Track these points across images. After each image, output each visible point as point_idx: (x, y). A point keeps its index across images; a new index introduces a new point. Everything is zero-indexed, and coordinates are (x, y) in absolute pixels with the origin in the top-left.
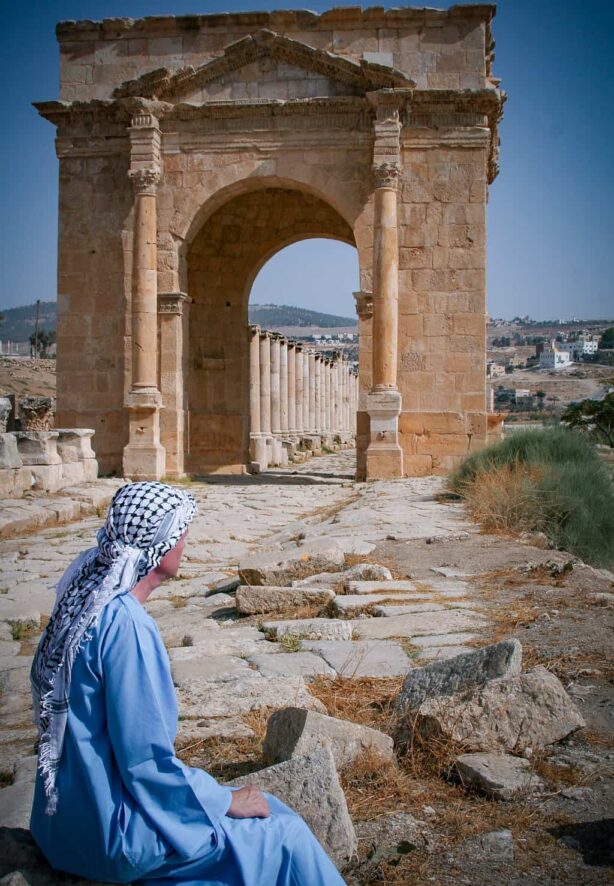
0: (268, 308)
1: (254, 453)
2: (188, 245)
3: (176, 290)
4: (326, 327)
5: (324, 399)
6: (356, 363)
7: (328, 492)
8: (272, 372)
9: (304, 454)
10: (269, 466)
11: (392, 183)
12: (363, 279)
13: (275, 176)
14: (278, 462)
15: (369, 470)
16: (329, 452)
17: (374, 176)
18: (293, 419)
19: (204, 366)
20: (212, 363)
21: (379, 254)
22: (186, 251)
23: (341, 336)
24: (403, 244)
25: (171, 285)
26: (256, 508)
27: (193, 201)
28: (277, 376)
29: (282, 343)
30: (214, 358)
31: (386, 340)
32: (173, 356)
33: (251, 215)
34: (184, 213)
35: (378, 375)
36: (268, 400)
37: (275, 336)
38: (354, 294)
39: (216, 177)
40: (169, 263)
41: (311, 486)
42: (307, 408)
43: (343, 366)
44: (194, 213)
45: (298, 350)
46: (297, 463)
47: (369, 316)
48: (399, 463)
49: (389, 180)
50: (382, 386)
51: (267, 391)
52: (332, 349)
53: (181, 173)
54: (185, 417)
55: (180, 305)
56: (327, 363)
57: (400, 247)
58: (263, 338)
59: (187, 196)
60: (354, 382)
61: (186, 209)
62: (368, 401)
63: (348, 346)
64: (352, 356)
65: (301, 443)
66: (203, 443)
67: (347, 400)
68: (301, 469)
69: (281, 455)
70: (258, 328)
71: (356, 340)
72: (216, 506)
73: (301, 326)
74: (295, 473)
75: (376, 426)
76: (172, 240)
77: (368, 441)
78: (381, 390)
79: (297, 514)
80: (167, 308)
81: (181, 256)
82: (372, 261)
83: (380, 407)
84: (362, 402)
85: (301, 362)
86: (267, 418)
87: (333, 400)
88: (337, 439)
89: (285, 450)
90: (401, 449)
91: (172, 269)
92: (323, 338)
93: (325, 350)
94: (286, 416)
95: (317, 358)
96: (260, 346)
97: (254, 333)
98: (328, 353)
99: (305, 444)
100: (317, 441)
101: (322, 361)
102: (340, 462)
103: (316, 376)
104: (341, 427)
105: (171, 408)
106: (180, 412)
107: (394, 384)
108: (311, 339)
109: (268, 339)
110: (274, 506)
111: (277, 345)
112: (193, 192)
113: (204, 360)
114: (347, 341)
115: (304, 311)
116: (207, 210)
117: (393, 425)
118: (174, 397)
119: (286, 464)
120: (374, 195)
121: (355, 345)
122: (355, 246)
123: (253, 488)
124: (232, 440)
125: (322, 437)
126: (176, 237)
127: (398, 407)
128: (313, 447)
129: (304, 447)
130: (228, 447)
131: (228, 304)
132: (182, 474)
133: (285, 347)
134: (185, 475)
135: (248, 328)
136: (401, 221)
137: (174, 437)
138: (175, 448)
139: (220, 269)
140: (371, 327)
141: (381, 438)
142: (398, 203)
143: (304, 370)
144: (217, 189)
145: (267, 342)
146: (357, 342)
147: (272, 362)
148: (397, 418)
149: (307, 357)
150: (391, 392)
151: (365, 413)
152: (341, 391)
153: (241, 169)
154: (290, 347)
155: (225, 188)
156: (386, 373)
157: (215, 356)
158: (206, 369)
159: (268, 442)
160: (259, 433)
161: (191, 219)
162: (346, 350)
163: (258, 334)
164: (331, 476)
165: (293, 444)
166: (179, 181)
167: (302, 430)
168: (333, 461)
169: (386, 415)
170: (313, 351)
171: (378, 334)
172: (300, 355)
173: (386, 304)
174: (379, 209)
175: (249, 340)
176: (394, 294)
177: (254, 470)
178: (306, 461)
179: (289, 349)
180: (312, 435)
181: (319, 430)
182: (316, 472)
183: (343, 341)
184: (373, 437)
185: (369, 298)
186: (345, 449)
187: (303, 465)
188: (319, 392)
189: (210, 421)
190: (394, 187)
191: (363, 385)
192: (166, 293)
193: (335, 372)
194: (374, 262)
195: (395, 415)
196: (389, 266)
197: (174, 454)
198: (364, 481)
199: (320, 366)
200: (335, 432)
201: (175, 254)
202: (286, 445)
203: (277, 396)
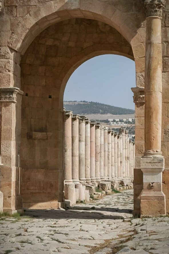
0: (82, 103)
1: (67, 194)
2: (21, 56)
3: (11, 86)
4: (116, 114)
5: (113, 158)
6: (134, 136)
7: (114, 226)
8: (80, 141)
9: (100, 193)
10: (77, 202)
11: (159, 13)
12: (138, 78)
13: (79, 9)
14: (83, 199)
15: (142, 210)
16: (117, 192)
17: (146, 9)
18: (94, 170)
19: (34, 137)
20: (39, 135)
21: (149, 62)
22: (19, 59)
23: (125, 120)
24: (165, 54)
25: (9, 82)
26: (60, 242)
27: (23, 26)
28: (83, 144)
29: (87, 123)
30: (40, 132)
31: (154, 119)
32: (10, 131)
33: (65, 39)
34: (18, 34)
35: (149, 143)
36: (77, 159)
37: (82, 119)
38: (132, 89)
39: (39, 10)
40: (7, 67)
41: (102, 220)
42: (103, 164)
43: (125, 138)
44: (24, 34)
45: (97, 127)
46: (96, 200)
47: (141, 104)
48: (163, 205)
49: (156, 11)
50: (151, 152)
51: (77, 153)
52: (119, 127)
53: (16, 7)
54: (17, 171)
55: (14, 96)
56: (115, 136)
57: (163, 57)
58: (74, 119)
59: (20, 22)
60: (132, 147)
61: (19, 32)
62: (141, 162)
63: (129, 125)
64: (131, 131)
65: (98, 186)
66: (32, 188)
67: (128, 158)
68: (97, 205)
69: (85, 194)
70: (71, 113)
71: (134, 122)
72: (31, 239)
73: (102, 113)
74: (93, 208)
75: (147, 179)
76: (9, 52)
77: (142, 189)
78: (151, 154)
79: (89, 247)
80: (6, 98)
81: (15, 63)
82: (144, 66)
83: (150, 166)
84: (138, 162)
85: (99, 135)
86: (77, 170)
87: (119, 158)
88: (122, 183)
89: (88, 191)
90: (164, 195)
91: (9, 71)
92: (114, 121)
93: (116, 128)
94: (89, 169)
95: (109, 132)
96: (72, 125)
97: (68, 116)
98: (117, 129)
99: (101, 187)
100: (108, 185)
101: (112, 134)
102: (123, 199)
103: (108, 143)
104: (124, 175)
105: (7, 166)
106: (14, 168)
107: (159, 150)
108: (107, 122)
109: (78, 120)
110: (74, 240)
111: (83, 124)
112: (23, 20)
113: (34, 133)
114: (129, 122)
115: (103, 105)
116: (33, 32)
117: (159, 178)
118: (10, 158)
119: (88, 200)
120: (145, 22)
121: (133, 125)
122: (133, 59)
123: (62, 222)
124: (51, 185)
125: (112, 182)
126: (12, 50)
127: (162, 166)
128: (106, 189)
129: (100, 189)
130: (49, 190)
131: (50, 97)
132: (14, 211)
133: (89, 125)
134: (16, 211)
135: (63, 113)
136: (164, 39)
137: (10, 185)
138: (10, 193)
139: (45, 74)
140: (143, 111)
141: (150, 187)
142: (162, 27)
143: (101, 140)
144: (40, 18)
145: (76, 123)
146: (134, 123)
147: (80, 135)
148: (161, 173)
149: (103, 132)
150: (158, 156)
151: (140, 169)
152: (125, 153)
153: (56, 5)
154: (92, 125)
155: (46, 17)
156: (154, 142)
157: (41, 130)
158: (35, 139)
159: (76, 186)
160: (71, 180)
161: (23, 38)
162: (127, 128)
163: (71, 117)
164: (117, 210)
165: (93, 187)
166: (14, 12)
167: (99, 178)
168: (119, 199)
169: (154, 172)
170: (107, 128)
171: (148, 116)
172: (99, 130)
173: (154, 95)
174: (150, 31)
175: (64, 120)
176: (160, 88)
177: (66, 206)
178: (102, 198)
179: (91, 127)
180: (106, 181)
181: (110, 178)
182: (108, 207)
183: (126, 123)
184: (145, 186)
185: (142, 92)
186: (127, 189)
187: (100, 202)
188: (110, 154)
189: (37, 174)
190: (160, 16)
191: (138, 150)
192: (5, 87)
193: (120, 141)
194: (145, 67)
195: (160, 172)
196: (156, 69)
197: (9, 197)
198: (139, 217)
199: (111, 137)
200: (121, 178)
201: (12, 61)
202: (89, 188)
203: (83, 156)
